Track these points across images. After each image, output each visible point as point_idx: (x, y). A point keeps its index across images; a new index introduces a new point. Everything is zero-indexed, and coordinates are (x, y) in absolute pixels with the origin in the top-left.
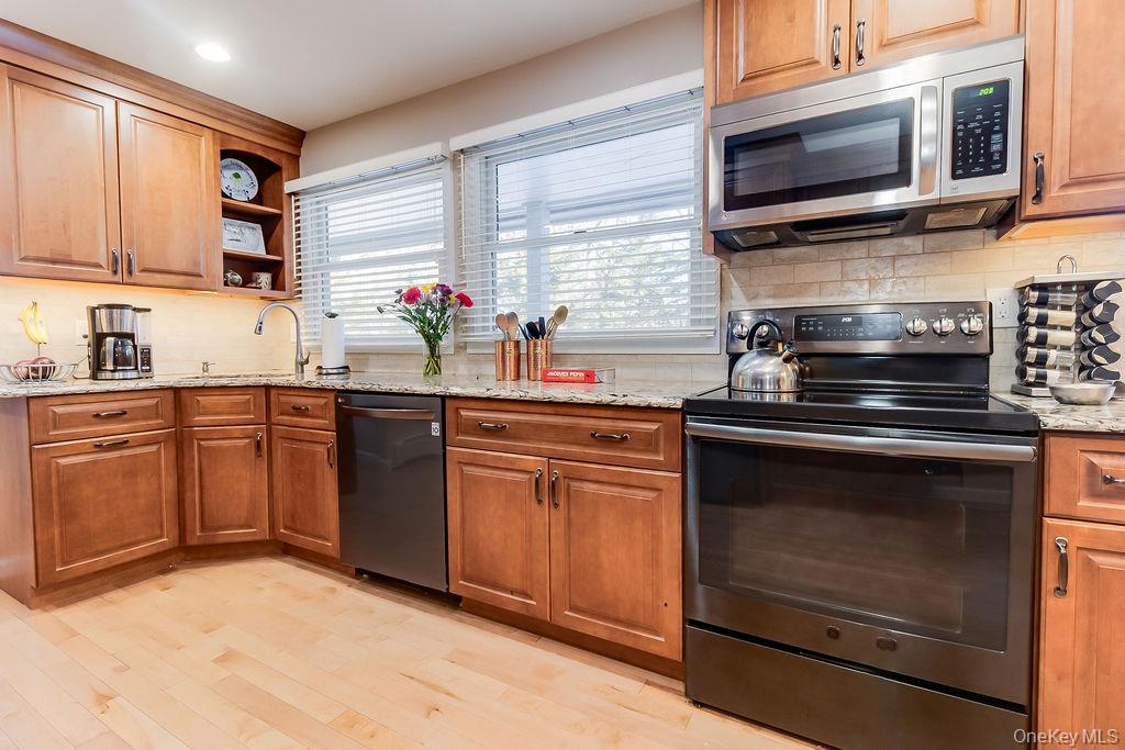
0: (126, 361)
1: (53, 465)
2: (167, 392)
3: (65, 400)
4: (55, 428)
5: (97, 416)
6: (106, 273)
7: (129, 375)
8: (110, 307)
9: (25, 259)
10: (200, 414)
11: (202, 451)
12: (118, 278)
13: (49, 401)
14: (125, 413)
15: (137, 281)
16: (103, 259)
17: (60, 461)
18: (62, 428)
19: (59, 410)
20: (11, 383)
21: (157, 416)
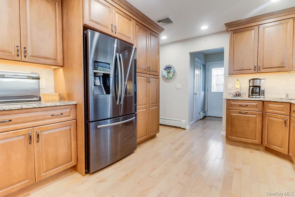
0: (256, 93)
1: (230, 114)
2: (260, 102)
3: (234, 101)
4: (231, 107)
5: (240, 105)
6: (253, 71)
7: (257, 97)
8: (253, 79)
9: (234, 71)
10: (269, 109)
11: (269, 120)
12: (256, 72)
13: (230, 101)
14: (247, 106)
15: (261, 72)
16: (252, 68)
17: (232, 114)
18: (232, 107)
19: (232, 103)
20: (232, 97)
21: (257, 107)
